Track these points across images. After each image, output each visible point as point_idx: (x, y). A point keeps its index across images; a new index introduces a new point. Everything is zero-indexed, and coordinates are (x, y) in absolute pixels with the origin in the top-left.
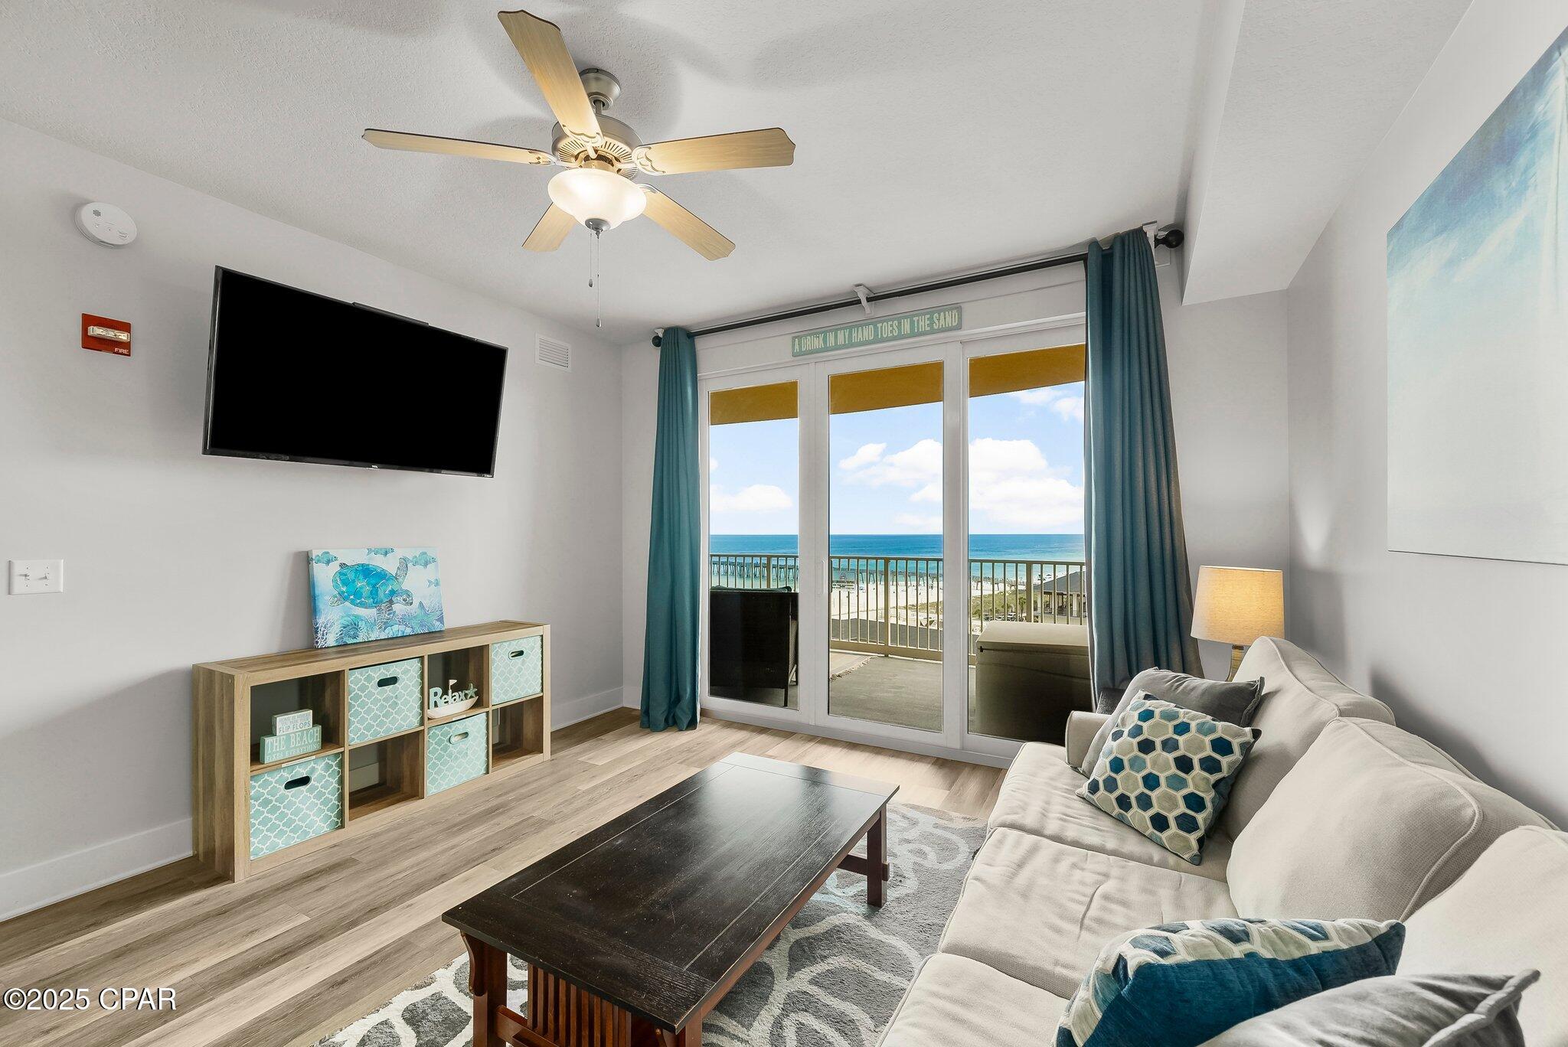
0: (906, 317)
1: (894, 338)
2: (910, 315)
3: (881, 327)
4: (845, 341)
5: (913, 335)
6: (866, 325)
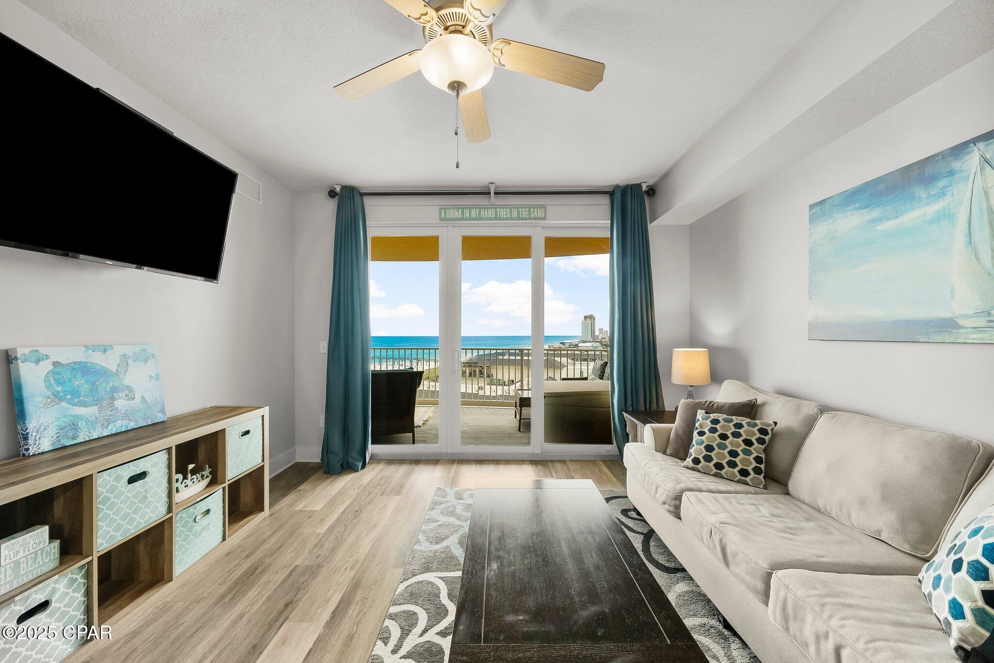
0: (515, 208)
1: (507, 219)
2: (517, 207)
3: (500, 211)
4: (476, 216)
5: (518, 218)
6: (490, 208)
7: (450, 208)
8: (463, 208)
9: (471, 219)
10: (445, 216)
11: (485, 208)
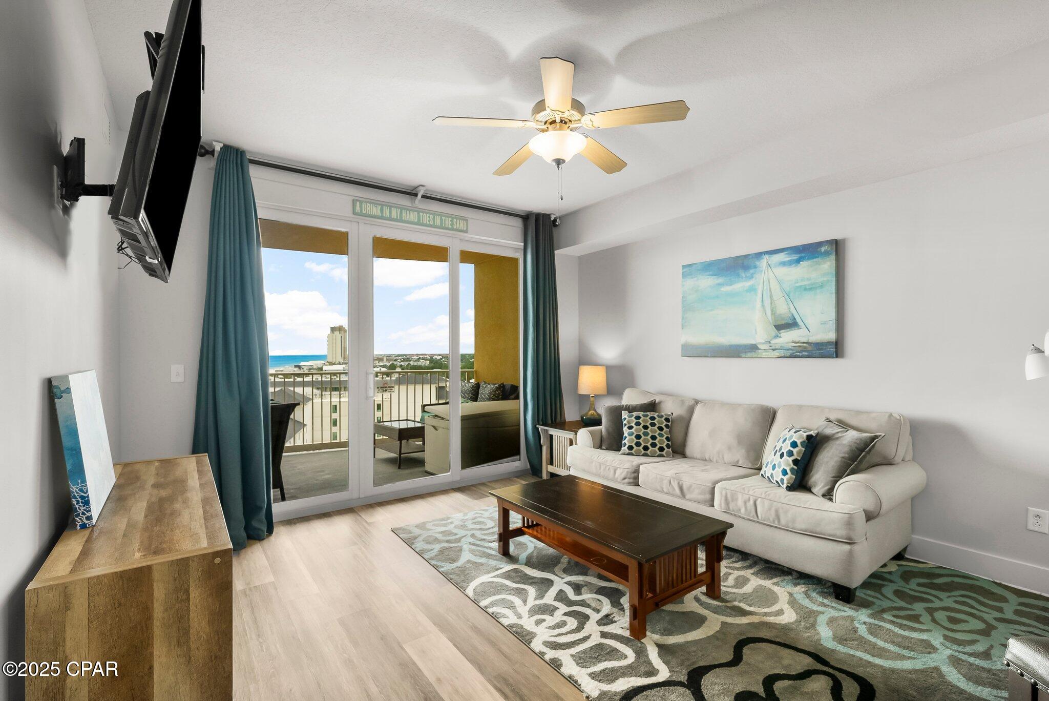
0: (439, 215)
1: (431, 226)
3: (423, 216)
4: (397, 217)
5: (441, 227)
6: (412, 210)
7: (366, 202)
8: (382, 205)
9: (391, 219)
10: (361, 210)
11: (407, 210)
